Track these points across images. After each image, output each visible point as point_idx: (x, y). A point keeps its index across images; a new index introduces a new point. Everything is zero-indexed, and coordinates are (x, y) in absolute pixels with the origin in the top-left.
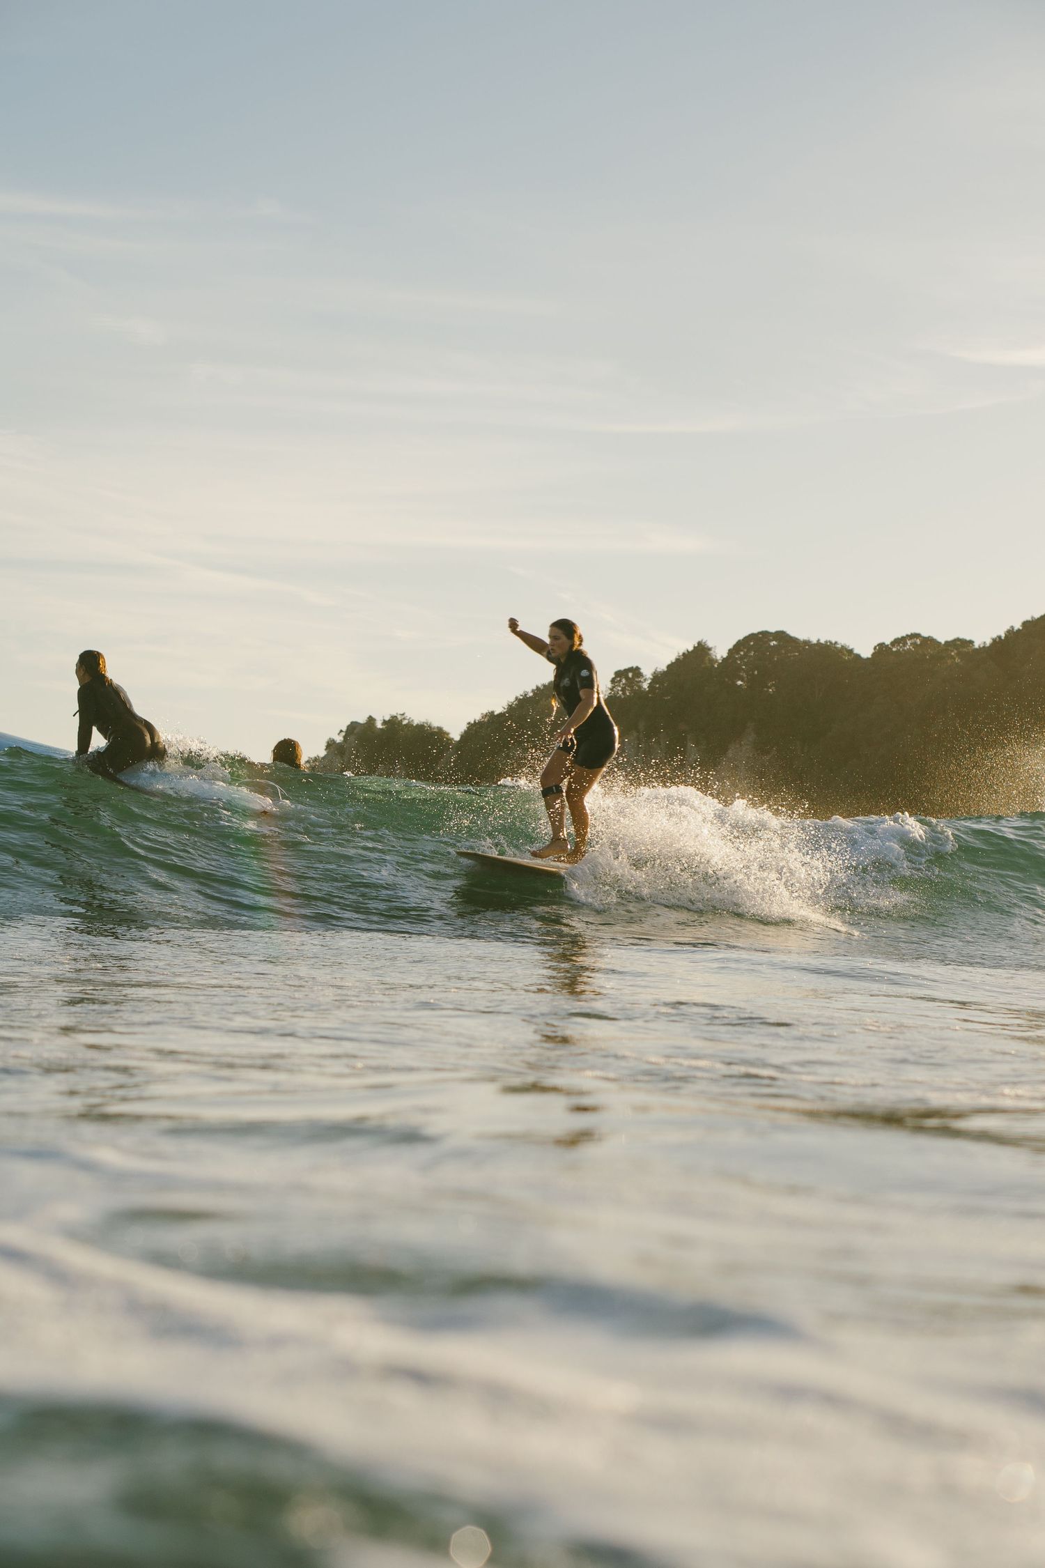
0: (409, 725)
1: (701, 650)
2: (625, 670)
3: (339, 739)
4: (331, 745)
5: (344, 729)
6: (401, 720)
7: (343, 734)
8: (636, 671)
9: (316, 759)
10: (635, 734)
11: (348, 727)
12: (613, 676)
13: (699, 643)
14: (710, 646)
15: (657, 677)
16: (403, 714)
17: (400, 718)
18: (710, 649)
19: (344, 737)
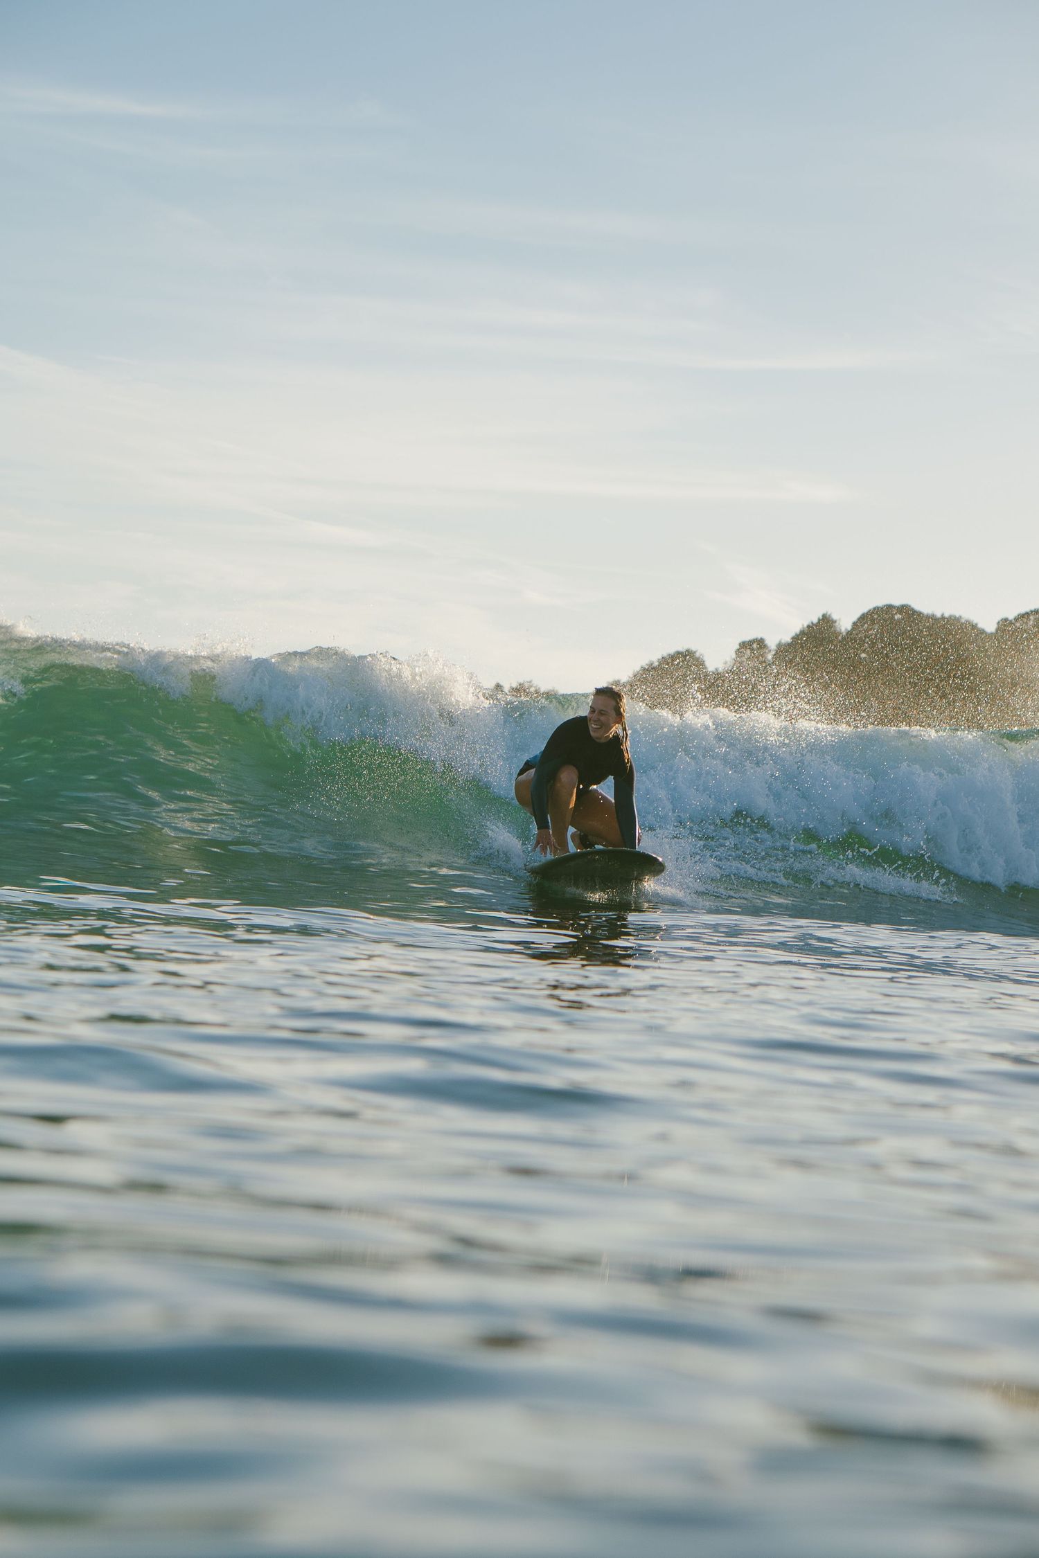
1: (826, 621)
2: (750, 641)
8: (760, 642)
12: (738, 647)
13: (824, 616)
14: (835, 619)
15: (782, 648)
18: (835, 622)
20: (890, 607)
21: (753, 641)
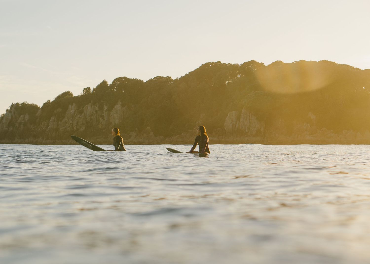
0: (28, 104)
1: (104, 83)
2: (86, 88)
3: (9, 109)
4: (7, 110)
5: (10, 106)
6: (26, 103)
7: (10, 107)
8: (89, 88)
9: (3, 114)
10: (90, 104)
11: (11, 106)
12: (83, 90)
13: (104, 81)
14: (106, 81)
15: (94, 90)
16: (26, 102)
17: (25, 103)
18: (107, 82)
19: (10, 108)
20: (121, 78)
21: (87, 88)
